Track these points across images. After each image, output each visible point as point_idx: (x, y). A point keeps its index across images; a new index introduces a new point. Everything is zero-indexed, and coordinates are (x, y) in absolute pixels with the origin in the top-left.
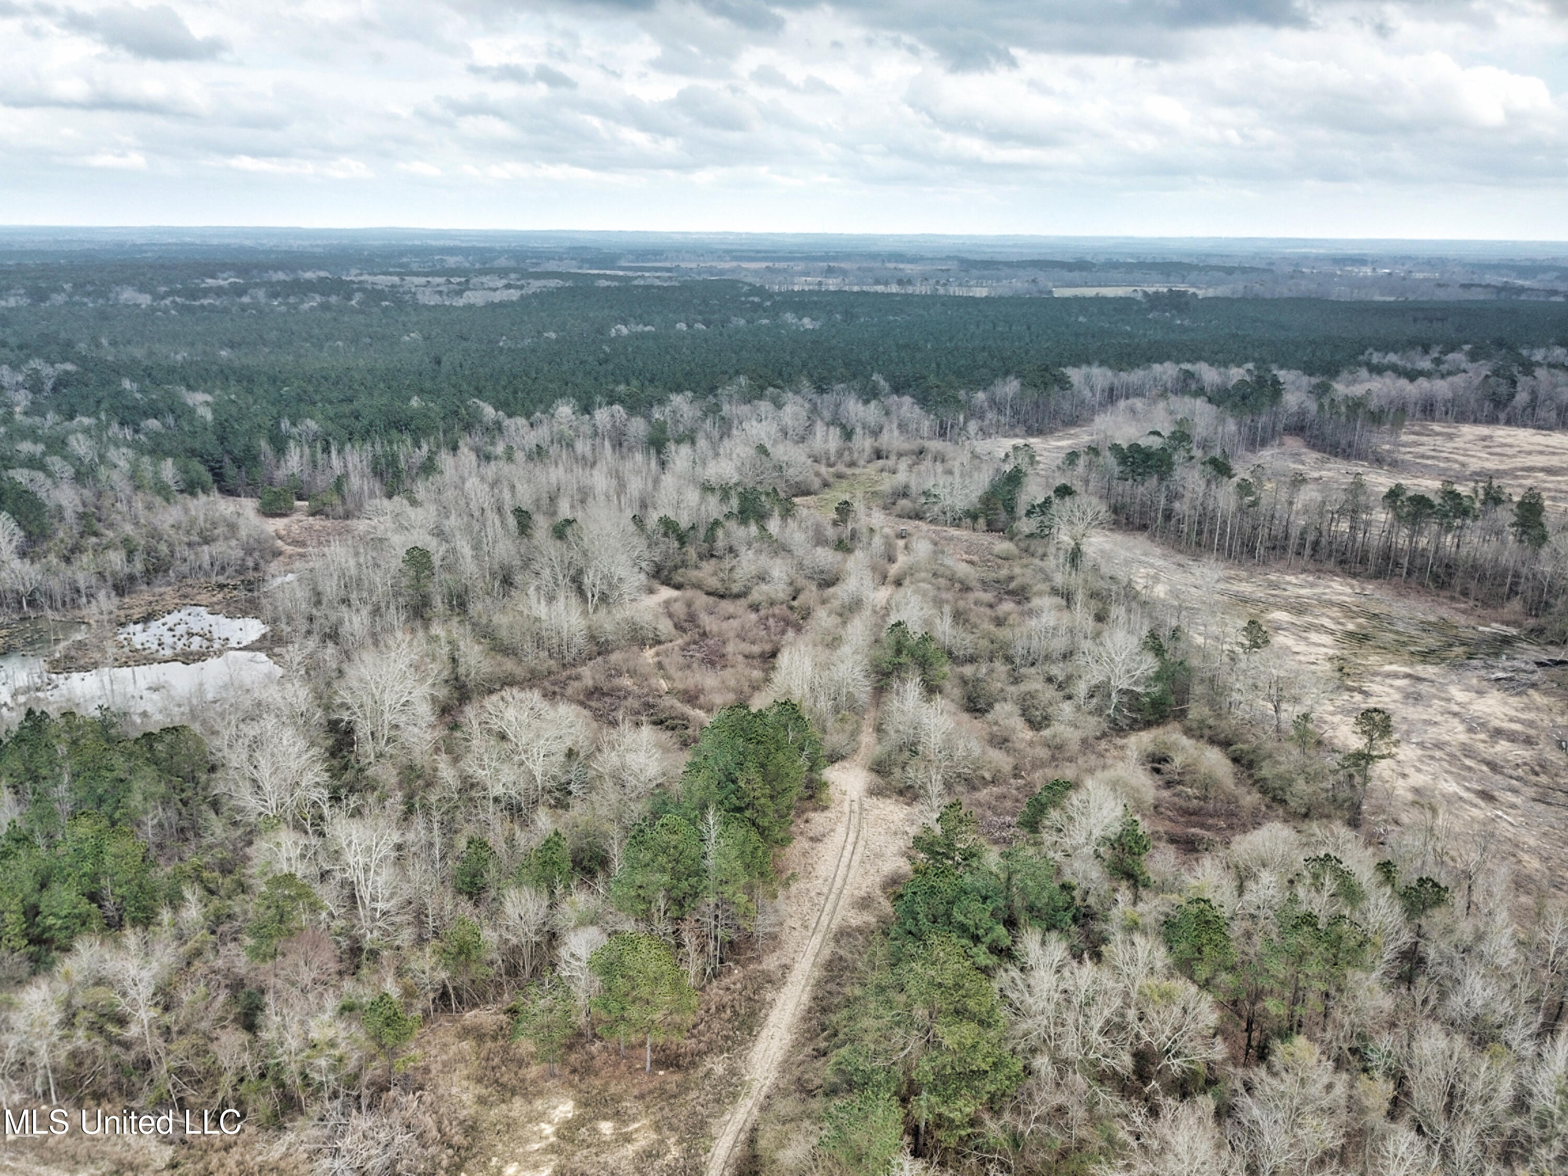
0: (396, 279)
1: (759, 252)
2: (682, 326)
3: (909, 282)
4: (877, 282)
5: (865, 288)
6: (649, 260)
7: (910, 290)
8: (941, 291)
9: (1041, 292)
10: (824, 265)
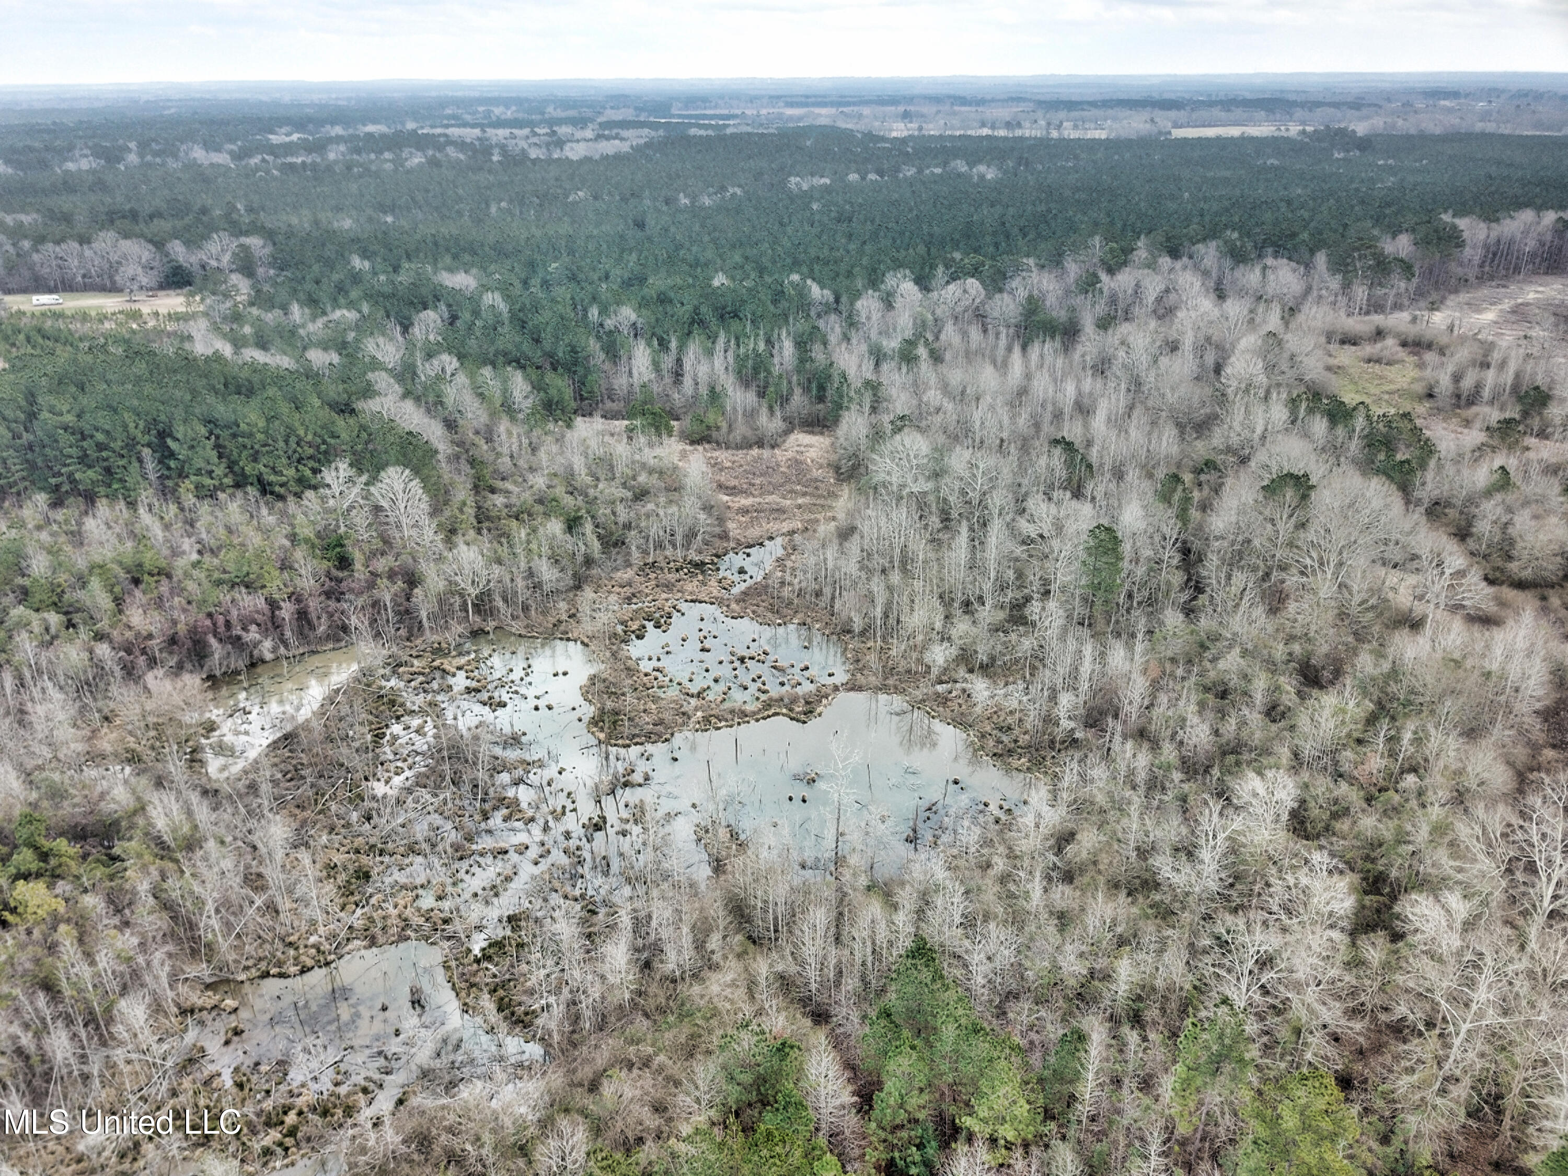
0: (477, 132)
1: (807, 97)
2: (853, 177)
3: (1019, 125)
4: (983, 125)
5: (969, 133)
6: (697, 108)
7: (1018, 133)
8: (1055, 134)
9: (1160, 133)
10: (901, 109)
